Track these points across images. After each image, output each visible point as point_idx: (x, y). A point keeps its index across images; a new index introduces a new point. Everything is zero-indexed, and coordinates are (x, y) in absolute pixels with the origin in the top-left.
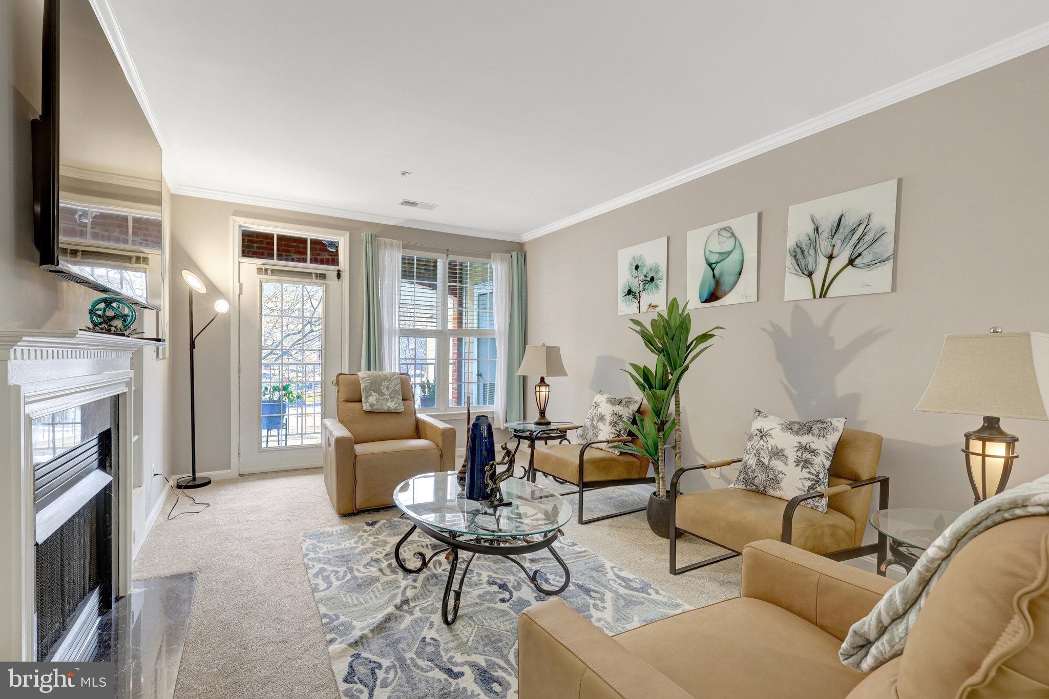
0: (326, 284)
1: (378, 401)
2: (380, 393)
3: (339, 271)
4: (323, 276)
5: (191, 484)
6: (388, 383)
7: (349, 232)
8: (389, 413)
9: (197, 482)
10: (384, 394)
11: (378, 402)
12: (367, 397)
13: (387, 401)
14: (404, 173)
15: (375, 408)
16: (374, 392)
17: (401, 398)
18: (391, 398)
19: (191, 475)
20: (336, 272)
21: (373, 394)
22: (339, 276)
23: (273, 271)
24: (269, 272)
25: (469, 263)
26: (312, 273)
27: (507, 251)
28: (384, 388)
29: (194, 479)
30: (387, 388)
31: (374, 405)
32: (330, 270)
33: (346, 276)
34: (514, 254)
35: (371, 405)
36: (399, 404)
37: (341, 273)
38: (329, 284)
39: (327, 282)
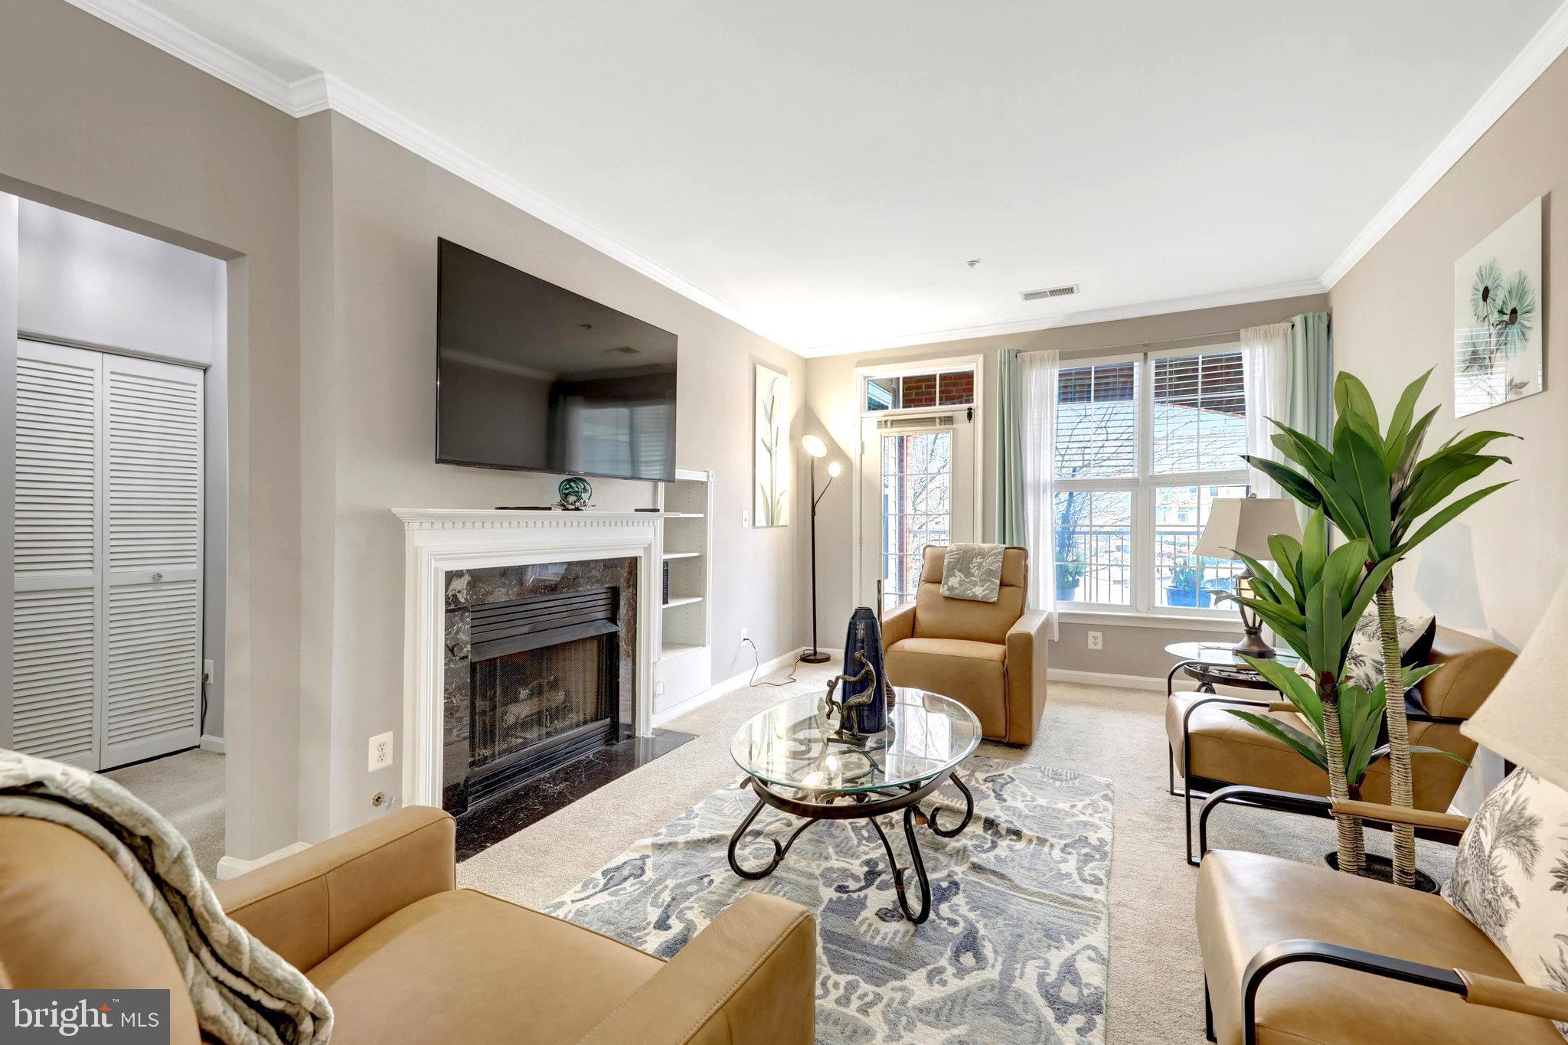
0: (954, 429)
1: (961, 583)
2: (969, 574)
3: (970, 409)
4: (948, 420)
5: (812, 658)
6: (981, 560)
7: (982, 355)
8: (974, 601)
9: (819, 657)
10: (973, 575)
11: (961, 585)
12: (948, 578)
13: (975, 585)
14: (972, 263)
15: (956, 593)
16: (959, 571)
17: (998, 582)
18: (981, 580)
19: (813, 648)
20: (967, 412)
21: (957, 573)
22: (970, 416)
23: (893, 422)
24: (889, 423)
25: (1200, 357)
26: (934, 418)
27: (1286, 317)
28: (974, 567)
29: (815, 653)
30: (980, 566)
31: (956, 588)
32: (959, 409)
33: (979, 415)
34: (1298, 320)
35: (951, 589)
36: (992, 590)
37: (973, 411)
38: (957, 429)
39: (954, 426)
